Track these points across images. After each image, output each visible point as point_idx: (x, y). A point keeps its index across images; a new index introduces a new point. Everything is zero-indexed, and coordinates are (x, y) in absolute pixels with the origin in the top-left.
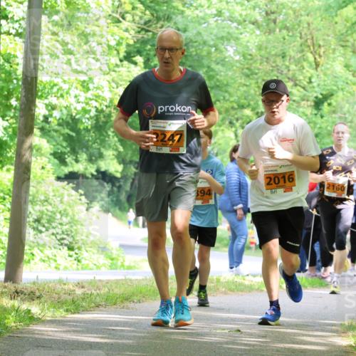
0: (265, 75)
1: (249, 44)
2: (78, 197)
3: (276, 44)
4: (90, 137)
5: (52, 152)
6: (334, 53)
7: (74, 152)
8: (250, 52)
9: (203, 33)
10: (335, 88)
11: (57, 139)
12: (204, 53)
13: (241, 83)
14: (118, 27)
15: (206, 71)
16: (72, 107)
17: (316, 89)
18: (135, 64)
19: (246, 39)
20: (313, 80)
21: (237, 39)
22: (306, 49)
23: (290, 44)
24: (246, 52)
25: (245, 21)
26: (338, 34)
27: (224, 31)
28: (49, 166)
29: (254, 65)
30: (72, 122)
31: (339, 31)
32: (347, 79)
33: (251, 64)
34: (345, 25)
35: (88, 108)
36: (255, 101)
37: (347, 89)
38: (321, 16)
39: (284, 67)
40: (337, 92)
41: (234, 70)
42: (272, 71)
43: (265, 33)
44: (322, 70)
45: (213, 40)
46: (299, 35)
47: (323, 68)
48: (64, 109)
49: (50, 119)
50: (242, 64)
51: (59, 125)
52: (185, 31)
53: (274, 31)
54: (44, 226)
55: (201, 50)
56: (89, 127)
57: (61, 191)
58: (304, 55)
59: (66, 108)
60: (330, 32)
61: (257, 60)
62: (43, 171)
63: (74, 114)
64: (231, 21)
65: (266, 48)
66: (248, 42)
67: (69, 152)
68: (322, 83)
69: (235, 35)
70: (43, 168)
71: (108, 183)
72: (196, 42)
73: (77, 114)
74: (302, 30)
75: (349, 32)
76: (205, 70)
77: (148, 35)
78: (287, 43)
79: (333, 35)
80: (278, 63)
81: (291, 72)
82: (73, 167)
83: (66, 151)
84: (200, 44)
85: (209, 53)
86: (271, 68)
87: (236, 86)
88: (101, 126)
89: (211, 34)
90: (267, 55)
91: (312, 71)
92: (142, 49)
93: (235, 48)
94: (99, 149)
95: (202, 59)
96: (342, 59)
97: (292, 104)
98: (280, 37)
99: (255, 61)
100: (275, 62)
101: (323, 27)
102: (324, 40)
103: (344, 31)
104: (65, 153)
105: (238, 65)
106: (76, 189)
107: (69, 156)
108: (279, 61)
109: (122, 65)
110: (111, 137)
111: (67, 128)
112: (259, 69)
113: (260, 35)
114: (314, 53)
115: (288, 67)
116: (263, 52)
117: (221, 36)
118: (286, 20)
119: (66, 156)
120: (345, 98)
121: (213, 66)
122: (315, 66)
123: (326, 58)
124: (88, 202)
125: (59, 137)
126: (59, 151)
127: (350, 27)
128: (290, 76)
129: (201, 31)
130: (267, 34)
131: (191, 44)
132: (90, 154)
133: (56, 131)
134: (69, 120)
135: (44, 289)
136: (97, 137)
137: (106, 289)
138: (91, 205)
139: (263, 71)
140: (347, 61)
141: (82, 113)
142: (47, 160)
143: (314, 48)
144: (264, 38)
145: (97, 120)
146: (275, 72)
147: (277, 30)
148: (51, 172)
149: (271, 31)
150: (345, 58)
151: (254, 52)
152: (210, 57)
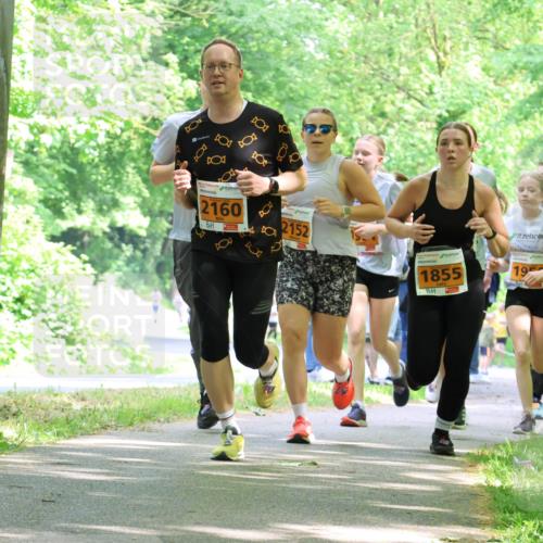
0: (363, 82)
1: (338, 35)
2: (82, 266)
3: (379, 35)
4: (100, 175)
5: (41, 197)
6: (466, 49)
7: (75, 197)
8: (341, 48)
9: (268, 18)
10: (468, 102)
11: (49, 178)
12: (271, 49)
13: (326, 94)
14: (138, 9)
15: (274, 76)
16: (70, 131)
17: (440, 104)
18: (167, 65)
19: (333, 28)
20: (435, 90)
21: (320, 26)
22: (425, 43)
23: (399, 35)
24: (334, 47)
26: (474, 20)
27: (300, 16)
28: (36, 219)
29: (345, 67)
30: (70, 154)
31: (475, 16)
32: (485, 88)
33: (342, 66)
34: (483, 6)
35: (93, 131)
36: (347, 122)
37: (486, 103)
39: (392, 70)
40: (471, 108)
41: (316, 75)
42: (373, 75)
43: (362, 19)
44: (448, 75)
45: (283, 28)
46: (414, 21)
47: (450, 72)
48: (56, 132)
49: (35, 150)
50: (326, 65)
51: (52, 157)
52: (241, 15)
53: (377, 15)
54: (29, 309)
55: (267, 43)
56: (97, 160)
57: (55, 256)
58: (421, 53)
59: (59, 131)
60: (460, 18)
61: (351, 59)
62: (27, 226)
63: (72, 141)
65: (364, 41)
66: (337, 32)
67: (67, 198)
68: (449, 94)
69: (317, 22)
70: (28, 222)
71: (127, 244)
72: (257, 32)
73: (77, 141)
74: (419, 14)
75: (489, 17)
76: (271, 74)
77: (185, 22)
78: (395, 34)
79: (464, 22)
80: (382, 65)
81: (401, 78)
82: (73, 220)
83: (64, 197)
84: (264, 35)
85: (278, 48)
86: (372, 72)
87: (319, 98)
88: (114, 159)
89: (281, 19)
90: (365, 53)
91: (435, 78)
92: (176, 43)
93: (317, 41)
94: (113, 193)
95: (268, 57)
96: (480, 59)
97: (403, 126)
98: (385, 25)
99: (347, 62)
100: (377, 63)
101: (450, 9)
102: (451, 29)
103: (482, 16)
104: (61, 200)
105: (322, 66)
106: (76, 254)
107: (67, 204)
108: (384, 62)
110: (130, 176)
111: (65, 162)
112: (353, 74)
114: (436, 49)
115: (396, 70)
116: (360, 47)
117: (292, 22)
119: (63, 204)
120: (484, 118)
121: (284, 68)
122: (437, 70)
123: (455, 56)
124: (96, 272)
125: (53, 176)
126: (53, 197)
127: (490, 10)
128: (400, 84)
129: (265, 15)
130: (365, 20)
131: (250, 35)
132: (100, 201)
133: (48, 166)
134: (66, 149)
135: (24, 401)
136: (110, 175)
137: (118, 404)
138: (101, 277)
139: (360, 75)
140: (486, 61)
141: (85, 139)
142: (33, 209)
143: (436, 41)
144: (360, 27)
145: (109, 149)
146: (378, 78)
147: (381, 14)
148: (40, 228)
149: (371, 16)
150: (484, 56)
151: (346, 47)
152: (279, 55)
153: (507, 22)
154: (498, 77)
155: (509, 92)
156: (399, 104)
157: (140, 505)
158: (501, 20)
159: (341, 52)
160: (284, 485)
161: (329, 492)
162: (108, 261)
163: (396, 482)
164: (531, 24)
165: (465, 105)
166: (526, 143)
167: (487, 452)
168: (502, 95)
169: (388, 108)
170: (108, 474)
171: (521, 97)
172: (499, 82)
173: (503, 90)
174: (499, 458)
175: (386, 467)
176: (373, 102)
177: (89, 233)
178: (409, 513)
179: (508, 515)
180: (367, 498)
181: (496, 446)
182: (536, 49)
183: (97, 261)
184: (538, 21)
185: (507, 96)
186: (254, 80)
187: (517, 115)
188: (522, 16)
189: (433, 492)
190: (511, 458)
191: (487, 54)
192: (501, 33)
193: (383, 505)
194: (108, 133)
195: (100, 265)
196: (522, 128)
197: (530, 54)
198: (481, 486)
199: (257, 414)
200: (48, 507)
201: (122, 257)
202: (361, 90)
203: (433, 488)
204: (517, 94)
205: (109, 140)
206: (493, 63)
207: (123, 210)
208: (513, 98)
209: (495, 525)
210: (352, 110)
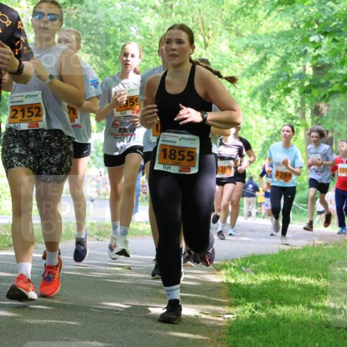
1: (149, 26)
6: (220, 35)
8: (150, 33)
9: (110, 15)
10: (221, 65)
12: (111, 32)
15: (113, 48)
19: (147, 21)
21: (139, 20)
24: (147, 32)
25: (146, 6)
26: (225, 19)
27: (128, 14)
29: (153, 44)
32: (231, 57)
33: (151, 43)
34: (230, 12)
37: (231, 66)
38: (210, 4)
44: (210, 50)
45: (118, 21)
46: (191, 19)
47: (211, 48)
50: (142, 42)
52: (95, 12)
53: (171, 15)
55: (109, 29)
60: (217, 18)
64: (134, 5)
66: (148, 24)
69: (138, 18)
72: (104, 22)
74: (195, 15)
75: (233, 18)
76: (111, 46)
79: (219, 20)
84: (107, 24)
85: (115, 32)
89: (117, 16)
91: (203, 51)
93: (137, 29)
95: (110, 37)
96: (228, 41)
99: (154, 41)
101: (212, 13)
102: (212, 24)
103: (229, 17)
105: (140, 43)
113: (159, 18)
114: (204, 35)
116: (161, 33)
117: (125, 18)
118: (181, 6)
121: (118, 43)
122: (204, 47)
123: (214, 40)
127: (234, 14)
129: (109, 13)
130: (164, 18)
131: (100, 24)
143: (204, 31)
144: (162, 21)
147: (174, 14)
149: (168, 15)
150: (230, 40)
151: (153, 32)
152: (116, 36)
153: (243, 21)
154: (238, 52)
155: (244, 60)
158: (240, 20)
159: (150, 35)
164: (256, 23)
166: (252, 89)
167: (227, 264)
168: (240, 62)
171: (250, 63)
172: (238, 54)
173: (241, 59)
174: (234, 267)
178: (183, 297)
179: (238, 299)
181: (233, 260)
182: (259, 37)
184: (260, 21)
185: (243, 63)
186: (101, 49)
187: (248, 73)
188: (252, 18)
190: (240, 267)
191: (232, 39)
192: (240, 27)
196: (250, 80)
197: (256, 39)
198: (223, 283)
199: (98, 240)
204: (248, 62)
206: (235, 44)
208: (246, 64)
209: (231, 305)
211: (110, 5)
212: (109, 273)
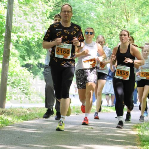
0: (106, 25)
1: (100, 12)
2: (30, 74)
3: (111, 12)
4: (35, 49)
5: (20, 55)
6: (134, 16)
7: (29, 55)
10: (135, 30)
11: (22, 50)
12: (82, 15)
13: (96, 28)
14: (47, 4)
15: (83, 23)
16: (28, 37)
20: (126, 27)
22: (123, 14)
23: (116, 12)
24: (99, 15)
25: (98, 2)
26: (136, 8)
27: (90, 7)
28: (18, 61)
29: (102, 20)
30: (27, 43)
31: (137, 7)
32: (139, 26)
33: (101, 20)
35: (34, 37)
37: (139, 30)
38: (129, 1)
39: (114, 21)
40: (135, 31)
41: (94, 22)
42: (109, 23)
44: (129, 23)
45: (85, 10)
46: (120, 8)
47: (130, 22)
48: (24, 38)
49: (19, 42)
50: (97, 20)
51: (23, 44)
52: (74, 6)
53: (110, 7)
54: (16, 85)
55: (81, 14)
56: (35, 45)
57: (23, 71)
58: (122, 17)
61: (103, 18)
62: (16, 63)
64: (93, 2)
65: (107, 13)
66: (100, 11)
67: (27, 55)
68: (129, 28)
69: (94, 8)
70: (16, 62)
71: (42, 68)
72: (78, 11)
73: (29, 40)
74: (122, 6)
75: (140, 7)
77: (59, 8)
78: (115, 12)
79: (134, 8)
81: (117, 23)
82: (28, 61)
83: (25, 55)
84: (80, 11)
85: (84, 15)
88: (39, 45)
89: (85, 7)
90: (107, 16)
91: (126, 23)
93: (94, 13)
94: (39, 54)
95: (81, 18)
98: (113, 9)
100: (110, 19)
101: (130, 5)
102: (130, 10)
104: (25, 56)
105: (95, 20)
106: (29, 70)
107: (26, 57)
108: (112, 19)
109: (48, 20)
111: (26, 46)
112: (104, 22)
113: (105, 8)
114: (126, 16)
116: (106, 15)
117: (88, 8)
118: (115, 2)
119: (25, 57)
120: (139, 34)
121: (85, 20)
122: (126, 21)
123: (131, 18)
124: (34, 75)
125: (23, 49)
126: (23, 55)
127: (141, 5)
128: (116, 25)
129: (80, 6)
130: (107, 8)
131: (76, 12)
132: (35, 56)
133: (21, 47)
134: (26, 42)
135: (14, 110)
136: (38, 49)
137: (39, 111)
138: (35, 77)
139: (106, 23)
140: (140, 19)
141: (31, 39)
142: (17, 58)
143: (126, 13)
144: (106, 9)
145: (38, 42)
146: (110, 24)
147: (112, 6)
148: (19, 63)
149: (109, 7)
150: (139, 18)
151: (102, 15)
152: (84, 17)
153: (145, 9)
154: (143, 23)
155: (146, 27)
156: (116, 30)
157: (45, 139)
158: (144, 8)
160: (84, 134)
161: (96, 136)
162: (37, 73)
163: (114, 133)
165: (134, 31)
167: (139, 125)
169: (113, 32)
170: (36, 131)
172: (143, 25)
173: (144, 27)
174: (142, 127)
175: (111, 129)
176: (109, 30)
177: (32, 65)
178: (118, 142)
179: (144, 142)
180: (106, 138)
183: (34, 72)
185: (145, 28)
187: (148, 34)
189: (124, 136)
190: (145, 127)
191: (140, 17)
192: (144, 12)
193: (111, 140)
194: (38, 38)
195: (35, 73)
198: (137, 135)
199: (77, 114)
200: (20, 139)
201: (41, 72)
202: (106, 27)
203: (124, 135)
205: (38, 40)
206: (142, 20)
207: (41, 59)
208: (147, 29)
209: (141, 145)
210: (103, 32)
211: (81, 2)
212: (82, 130)
